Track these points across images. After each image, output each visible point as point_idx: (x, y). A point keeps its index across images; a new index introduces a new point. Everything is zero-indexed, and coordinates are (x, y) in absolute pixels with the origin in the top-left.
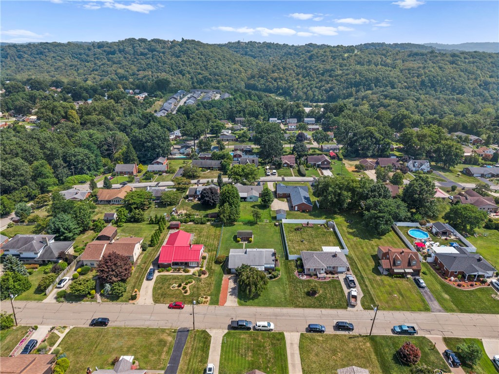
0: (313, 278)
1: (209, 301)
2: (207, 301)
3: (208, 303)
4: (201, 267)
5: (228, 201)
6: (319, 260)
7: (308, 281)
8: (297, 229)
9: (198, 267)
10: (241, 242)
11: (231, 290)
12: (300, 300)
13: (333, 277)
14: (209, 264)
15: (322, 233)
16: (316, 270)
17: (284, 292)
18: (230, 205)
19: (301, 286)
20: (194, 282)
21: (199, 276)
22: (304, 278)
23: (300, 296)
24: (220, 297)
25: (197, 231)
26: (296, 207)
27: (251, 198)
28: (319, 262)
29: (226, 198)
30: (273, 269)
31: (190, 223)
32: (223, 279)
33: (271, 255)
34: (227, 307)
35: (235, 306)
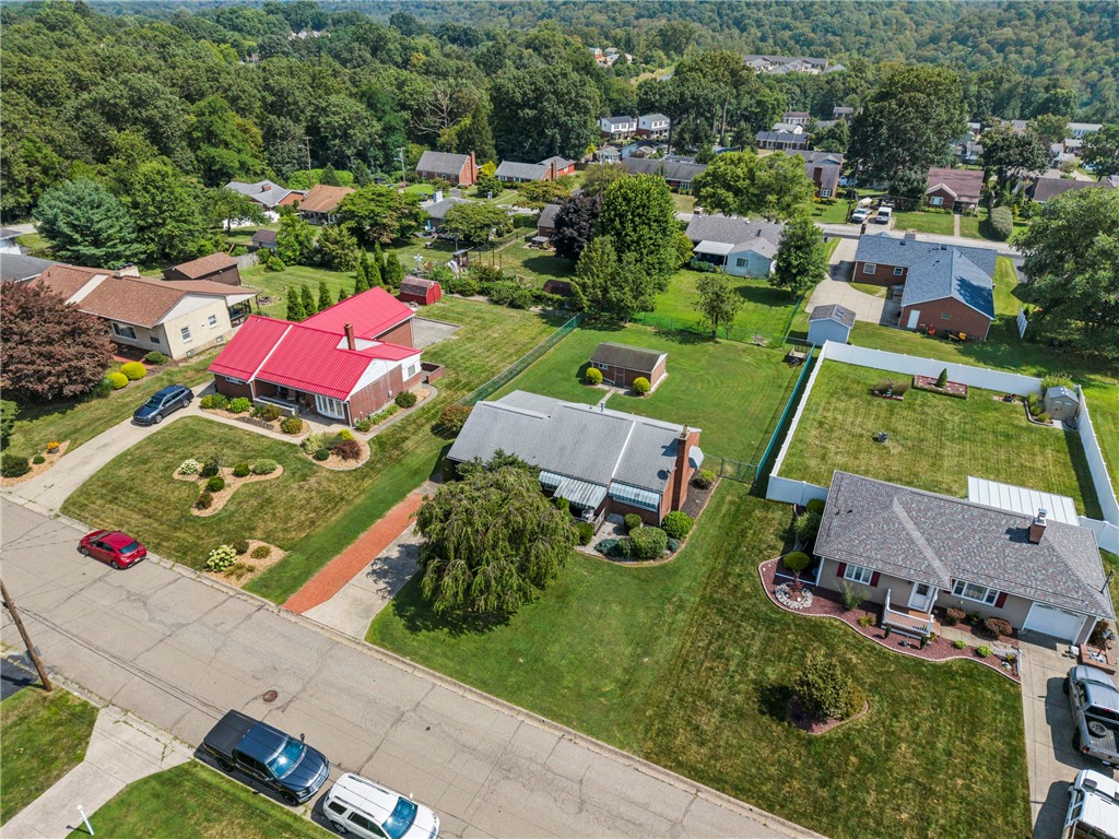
0: (850, 620)
1: (258, 574)
2: (251, 570)
3: (249, 576)
4: (358, 429)
6: (916, 534)
7: (815, 630)
8: (882, 392)
9: (346, 422)
10: (600, 386)
11: (394, 553)
12: (709, 721)
13: (977, 653)
14: (403, 428)
15: (1000, 428)
16: (881, 583)
17: (646, 644)
18: (621, 247)
20: (279, 470)
21: (320, 456)
22: (794, 604)
23: (719, 695)
24: (323, 569)
26: (914, 316)
27: (741, 262)
28: (911, 541)
32: (408, 495)
33: (663, 447)
34: (310, 627)
35: (349, 632)
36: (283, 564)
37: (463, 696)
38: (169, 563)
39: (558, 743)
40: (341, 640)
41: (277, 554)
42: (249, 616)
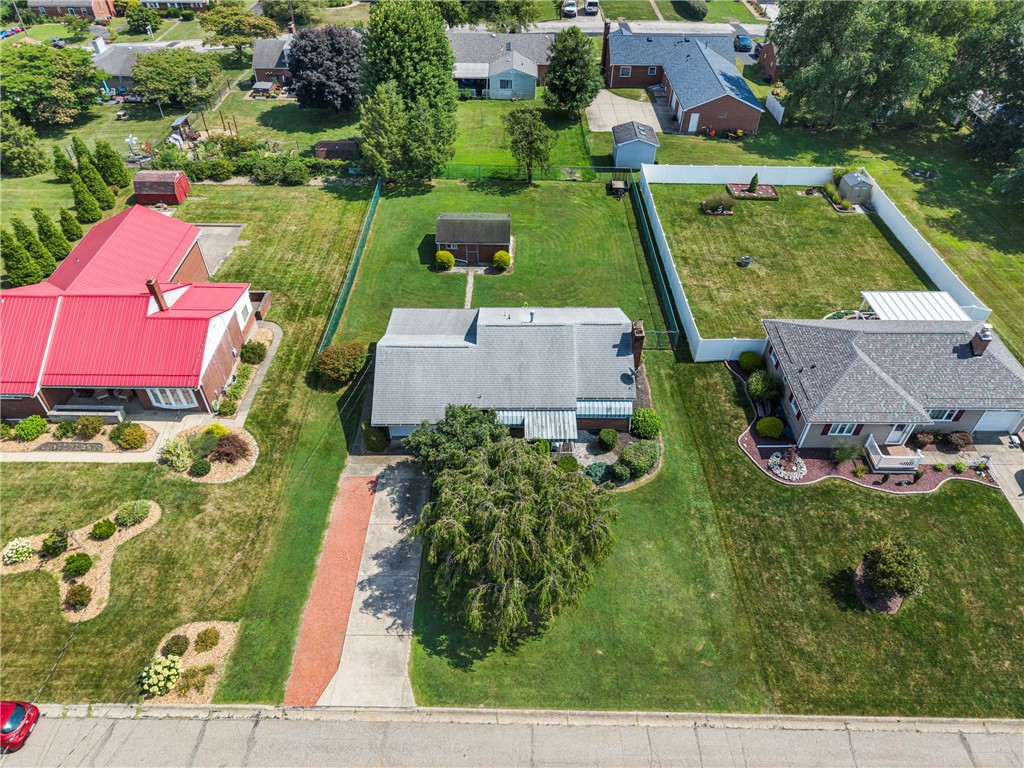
0: (843, 476)
1: (221, 672)
2: (209, 670)
3: (212, 683)
4: (221, 414)
5: (398, 77)
6: (884, 375)
7: (825, 493)
8: (710, 210)
9: (202, 409)
10: (454, 270)
11: (374, 569)
12: (805, 638)
13: (955, 469)
14: (273, 393)
15: (821, 223)
16: (863, 433)
17: (699, 575)
18: (409, 93)
19: (792, 534)
20: (155, 512)
21: (199, 470)
22: (795, 476)
23: (796, 606)
24: (301, 628)
25: (259, 215)
26: (695, 118)
27: (505, 84)
28: (885, 385)
29: (388, 61)
30: (620, 424)
31: (235, 181)
32: (339, 485)
33: (614, 346)
34: (338, 717)
35: (391, 703)
36: (244, 643)
37: (570, 726)
38: (82, 709)
39: (697, 735)
40: (388, 718)
41: (228, 633)
42: (251, 741)
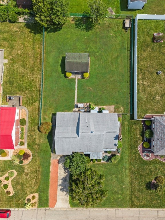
0: (159, 158)
1: (38, 203)
2: (35, 203)
4: (21, 145)
10: (72, 76)
11: (61, 182)
14: (31, 135)
20: (15, 173)
21: (21, 163)
22: (148, 158)
24: (49, 194)
33: (114, 138)
36: (40, 197)
37: (95, 210)
38: (17, 209)
39: (115, 211)
40: (66, 209)
41: (37, 195)
42: (45, 213)
